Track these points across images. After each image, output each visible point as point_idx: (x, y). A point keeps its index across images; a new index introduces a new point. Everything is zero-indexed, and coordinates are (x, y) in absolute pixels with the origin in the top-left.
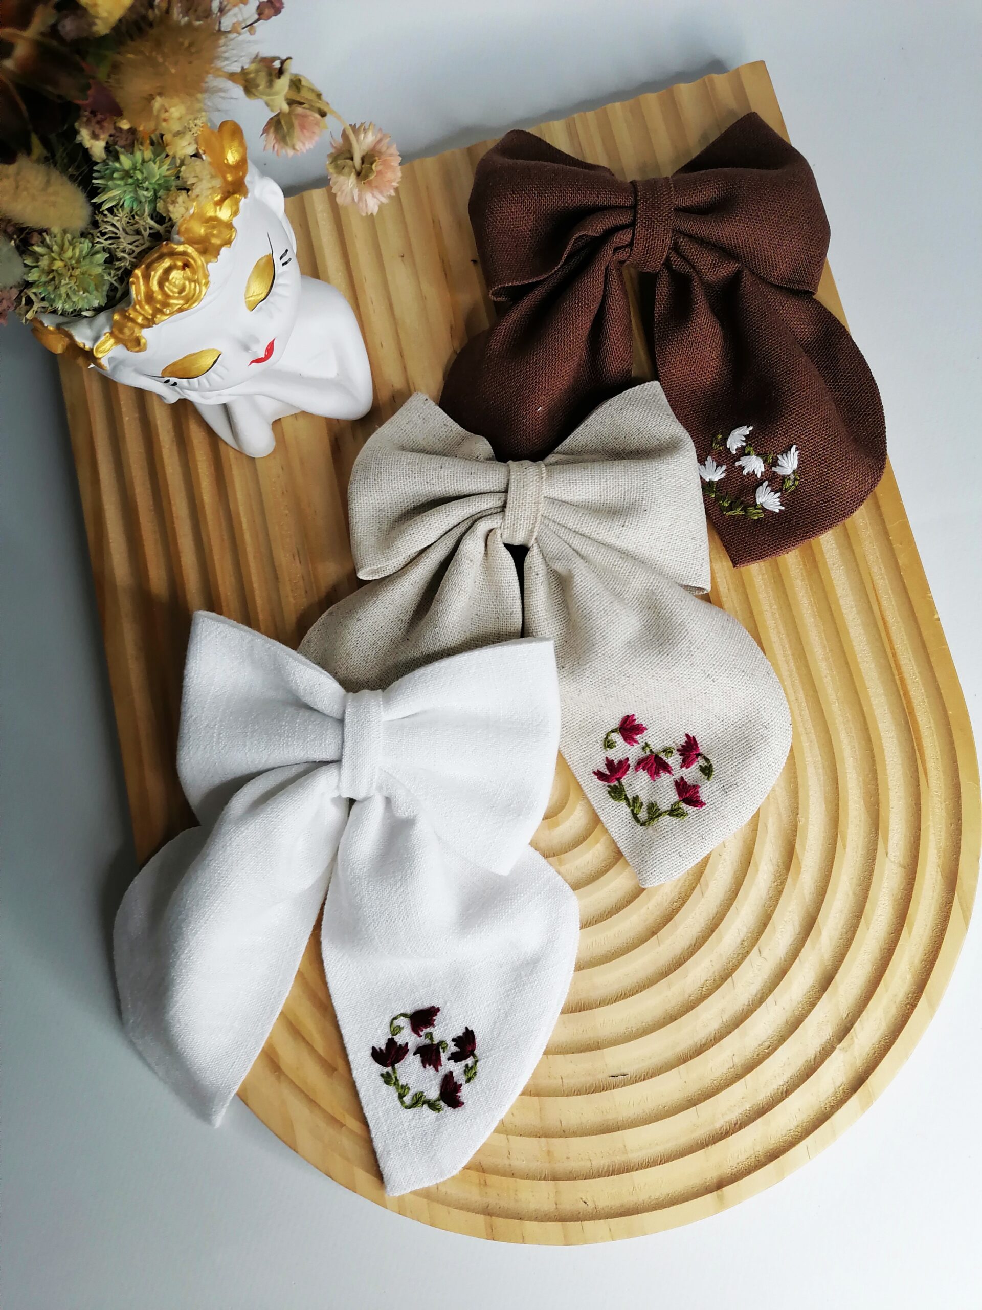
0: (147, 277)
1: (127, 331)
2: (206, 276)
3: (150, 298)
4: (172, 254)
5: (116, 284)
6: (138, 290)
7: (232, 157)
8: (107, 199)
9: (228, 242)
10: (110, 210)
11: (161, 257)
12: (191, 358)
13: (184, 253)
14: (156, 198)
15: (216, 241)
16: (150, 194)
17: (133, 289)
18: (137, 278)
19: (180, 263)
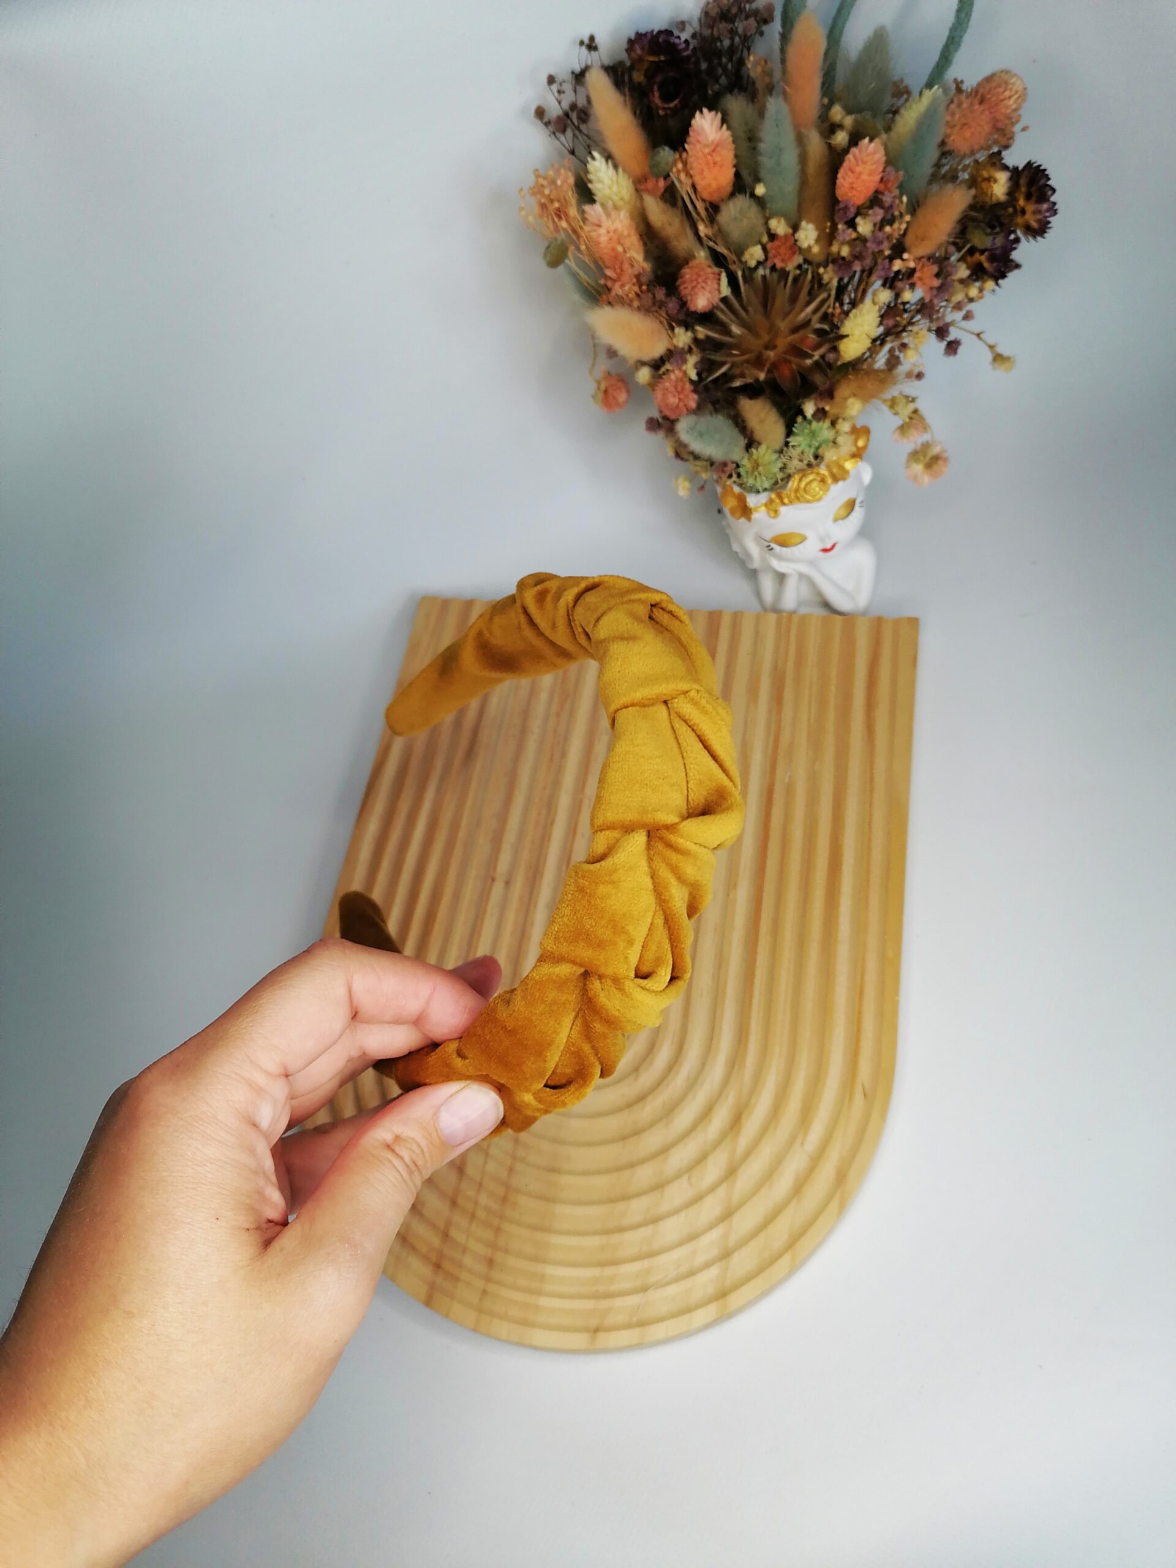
0: (800, 480)
1: (774, 504)
2: (828, 490)
3: (797, 490)
4: (818, 474)
5: (779, 481)
6: (793, 484)
7: (861, 443)
8: (793, 441)
9: (844, 479)
10: (793, 446)
11: (812, 473)
12: (792, 535)
13: (824, 475)
14: (818, 448)
15: (838, 477)
16: (817, 444)
17: (790, 484)
18: (795, 478)
19: (819, 479)
